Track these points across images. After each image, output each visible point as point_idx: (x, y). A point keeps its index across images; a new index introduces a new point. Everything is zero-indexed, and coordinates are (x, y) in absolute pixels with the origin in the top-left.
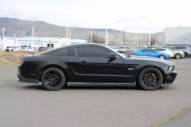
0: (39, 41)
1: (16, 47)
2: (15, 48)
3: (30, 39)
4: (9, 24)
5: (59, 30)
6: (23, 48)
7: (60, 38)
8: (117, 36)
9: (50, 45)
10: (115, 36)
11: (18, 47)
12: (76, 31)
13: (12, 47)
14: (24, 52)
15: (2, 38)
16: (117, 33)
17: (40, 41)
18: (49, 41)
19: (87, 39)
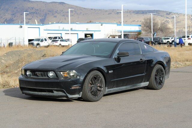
0: (71, 29)
1: (44, 40)
2: (42, 41)
3: (59, 27)
4: (16, 8)
5: (86, 14)
6: (53, 41)
7: (101, 25)
8: (168, 20)
9: (87, 36)
10: (165, 19)
11: (46, 40)
12: (109, 14)
13: (38, 40)
14: (57, 46)
15: (21, 27)
16: (168, 16)
17: (73, 29)
18: (87, 29)
19: (140, 26)
